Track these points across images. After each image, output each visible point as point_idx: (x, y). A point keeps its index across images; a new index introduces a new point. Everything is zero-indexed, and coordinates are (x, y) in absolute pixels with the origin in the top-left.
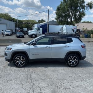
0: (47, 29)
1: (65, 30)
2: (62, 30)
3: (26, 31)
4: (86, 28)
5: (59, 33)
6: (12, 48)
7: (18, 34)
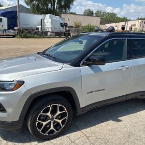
0: (18, 20)
1: (49, 24)
2: (43, 24)
4: (80, 22)
5: (37, 29)
6: (23, 83)
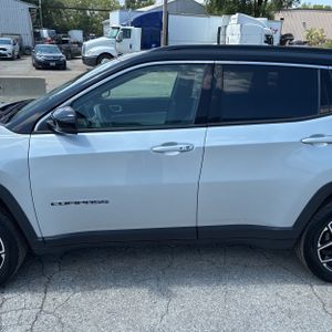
0: (163, 32)
2: (221, 38)
3: (78, 43)
7: (41, 56)
